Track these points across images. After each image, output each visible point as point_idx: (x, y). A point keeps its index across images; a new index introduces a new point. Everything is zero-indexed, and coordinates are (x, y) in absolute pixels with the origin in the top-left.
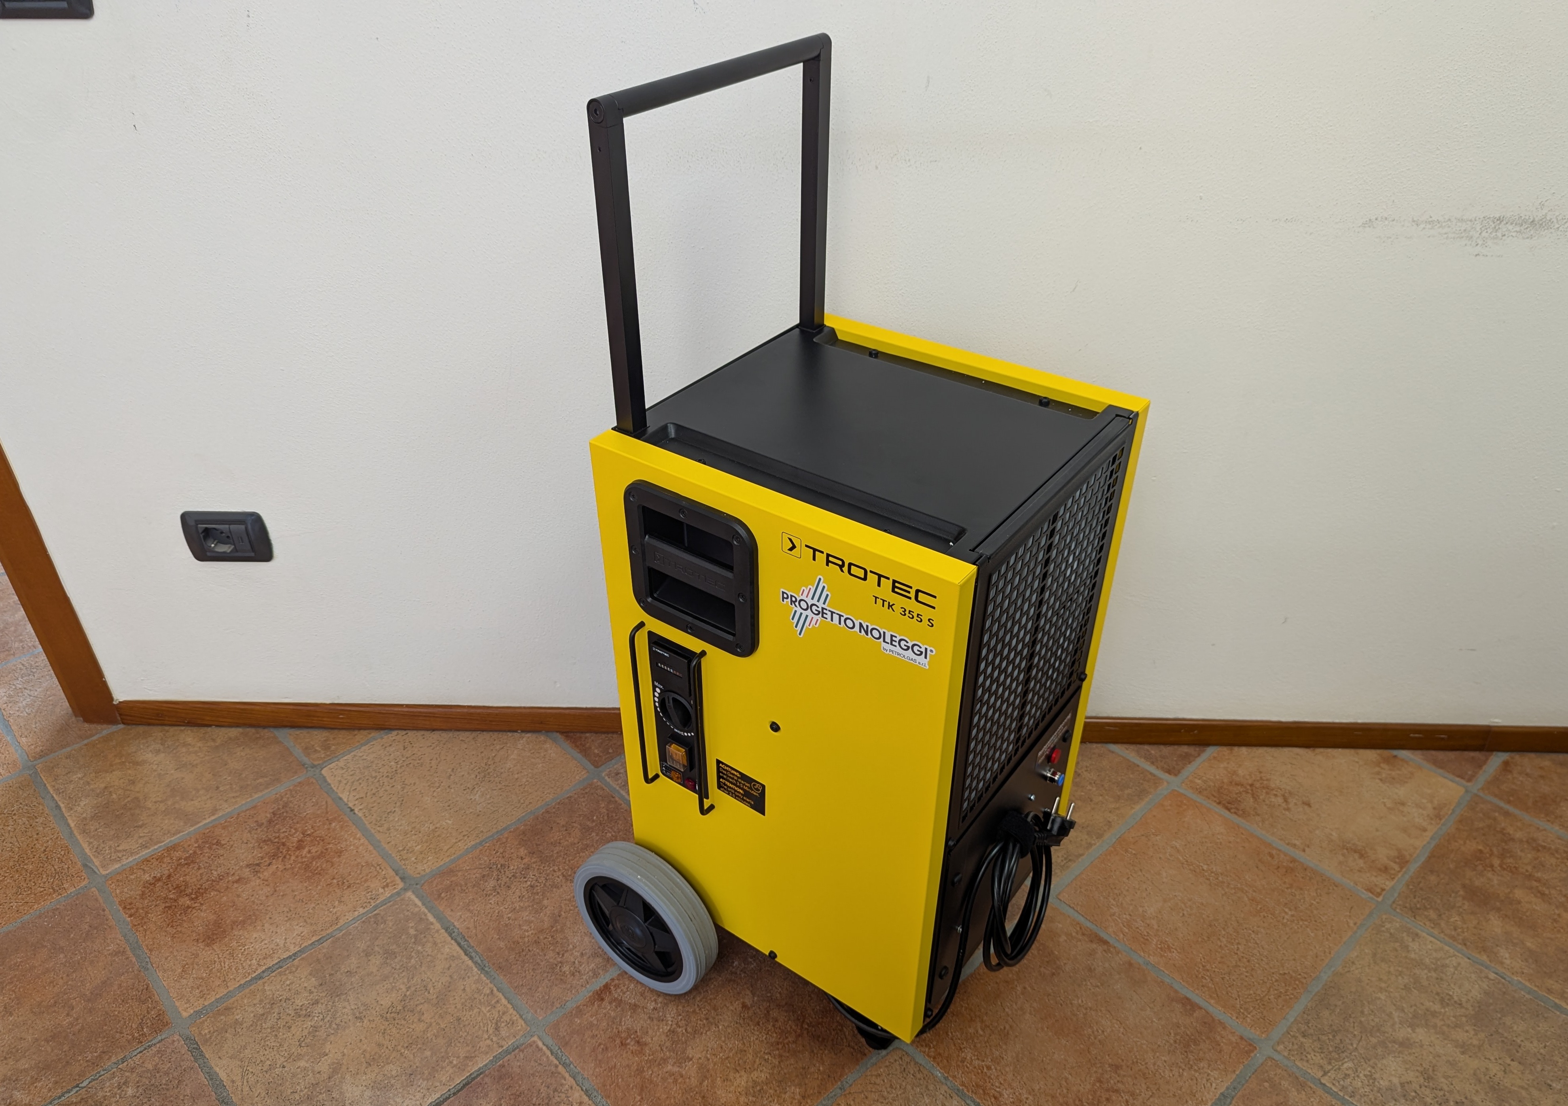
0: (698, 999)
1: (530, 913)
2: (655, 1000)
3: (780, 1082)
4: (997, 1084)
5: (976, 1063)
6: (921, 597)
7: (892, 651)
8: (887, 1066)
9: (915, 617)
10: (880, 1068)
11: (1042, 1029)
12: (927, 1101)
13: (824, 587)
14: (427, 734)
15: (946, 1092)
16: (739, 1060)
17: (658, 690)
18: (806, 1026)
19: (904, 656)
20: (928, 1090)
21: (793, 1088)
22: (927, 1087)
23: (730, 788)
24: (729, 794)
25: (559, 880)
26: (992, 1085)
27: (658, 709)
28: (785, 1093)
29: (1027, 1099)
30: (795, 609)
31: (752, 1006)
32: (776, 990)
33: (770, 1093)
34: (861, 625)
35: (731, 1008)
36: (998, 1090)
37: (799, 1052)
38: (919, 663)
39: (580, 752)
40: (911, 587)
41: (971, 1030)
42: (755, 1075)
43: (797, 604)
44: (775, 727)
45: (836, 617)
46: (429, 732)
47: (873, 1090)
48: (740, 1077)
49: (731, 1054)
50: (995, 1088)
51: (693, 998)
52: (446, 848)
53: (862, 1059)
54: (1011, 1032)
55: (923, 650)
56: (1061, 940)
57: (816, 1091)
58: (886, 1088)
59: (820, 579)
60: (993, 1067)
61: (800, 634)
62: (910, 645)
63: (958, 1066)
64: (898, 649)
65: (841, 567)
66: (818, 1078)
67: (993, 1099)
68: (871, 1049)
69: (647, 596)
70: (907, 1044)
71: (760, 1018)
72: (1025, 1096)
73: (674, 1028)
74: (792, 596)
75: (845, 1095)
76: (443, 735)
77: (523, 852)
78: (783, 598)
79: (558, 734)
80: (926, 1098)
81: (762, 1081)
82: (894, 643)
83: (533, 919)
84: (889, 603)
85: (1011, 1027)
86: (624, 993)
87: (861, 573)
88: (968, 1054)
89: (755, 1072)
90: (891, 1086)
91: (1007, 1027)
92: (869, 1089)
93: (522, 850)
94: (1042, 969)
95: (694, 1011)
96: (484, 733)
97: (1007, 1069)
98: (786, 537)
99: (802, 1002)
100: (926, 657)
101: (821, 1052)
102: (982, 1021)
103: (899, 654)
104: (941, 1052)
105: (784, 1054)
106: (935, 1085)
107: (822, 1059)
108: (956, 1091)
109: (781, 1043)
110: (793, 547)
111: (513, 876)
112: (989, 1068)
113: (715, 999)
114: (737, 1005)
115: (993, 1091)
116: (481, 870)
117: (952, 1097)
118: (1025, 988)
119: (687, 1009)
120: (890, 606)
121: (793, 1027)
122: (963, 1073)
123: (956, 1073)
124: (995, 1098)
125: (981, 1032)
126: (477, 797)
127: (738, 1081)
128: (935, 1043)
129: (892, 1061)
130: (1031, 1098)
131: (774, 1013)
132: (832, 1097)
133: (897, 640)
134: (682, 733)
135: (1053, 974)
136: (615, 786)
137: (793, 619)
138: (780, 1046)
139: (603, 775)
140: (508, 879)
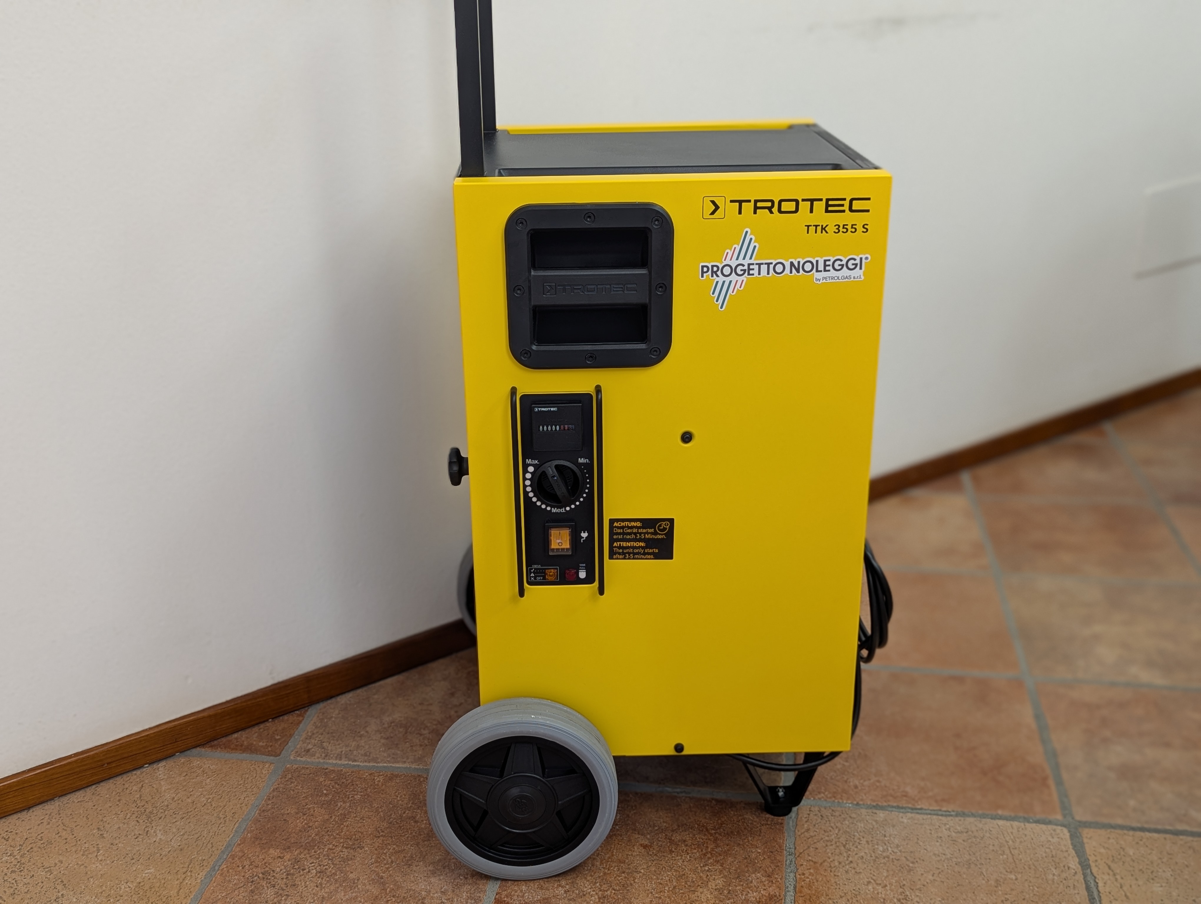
0: (598, 863)
1: (345, 892)
2: (560, 886)
3: (738, 877)
4: (896, 788)
6: (856, 205)
7: (826, 278)
8: (806, 822)
9: (850, 230)
10: (803, 825)
12: (862, 825)
13: (751, 239)
14: (24, 815)
15: (867, 812)
16: (686, 884)
17: (531, 469)
18: (713, 831)
19: (838, 278)
20: (854, 818)
21: (753, 875)
22: (850, 817)
23: (628, 547)
24: (624, 558)
25: (346, 854)
26: (893, 790)
27: (531, 495)
28: (752, 882)
29: (925, 784)
30: (717, 279)
31: (652, 843)
32: (659, 822)
33: (740, 890)
34: (792, 264)
35: (635, 854)
36: (900, 790)
37: (728, 850)
38: (854, 278)
39: (244, 752)
40: (844, 199)
42: (712, 885)
43: (719, 273)
44: (687, 437)
45: (764, 268)
46: (25, 813)
47: (815, 841)
48: (701, 893)
49: (675, 884)
51: (593, 865)
52: (173, 893)
53: (783, 827)
55: (858, 261)
57: (773, 867)
58: (823, 835)
59: (747, 232)
60: (880, 779)
61: (721, 307)
62: (844, 262)
63: (856, 792)
64: (833, 273)
65: (770, 209)
66: (764, 858)
67: (905, 798)
68: (782, 818)
69: (532, 343)
70: (850, 751)
71: (669, 847)
73: (602, 895)
74: (713, 266)
75: (798, 856)
76: (46, 807)
77: (274, 852)
78: (703, 272)
79: (198, 749)
80: (859, 824)
81: (723, 886)
82: (827, 268)
83: (354, 894)
84: (822, 226)
86: (523, 896)
87: (792, 206)
88: (854, 781)
89: (710, 883)
90: (825, 831)
92: (812, 843)
93: (271, 851)
95: (605, 874)
96: (102, 784)
97: (891, 775)
98: (707, 201)
99: (690, 818)
100: (861, 268)
101: (746, 841)
103: (833, 278)
105: (719, 858)
106: (855, 812)
107: (752, 845)
108: (873, 807)
109: (707, 853)
110: (717, 207)
111: (288, 875)
112: (878, 781)
113: (613, 855)
114: (637, 850)
116: (242, 889)
117: (875, 813)
119: (597, 875)
120: (823, 229)
121: (703, 837)
122: (864, 794)
123: (860, 797)
124: (905, 796)
125: (847, 764)
126: (159, 836)
127: (703, 897)
129: (806, 816)
131: (676, 837)
132: (790, 864)
133: (830, 263)
134: (563, 510)
136: (317, 760)
137: (713, 293)
138: (709, 855)
139: (292, 758)
140: (285, 880)
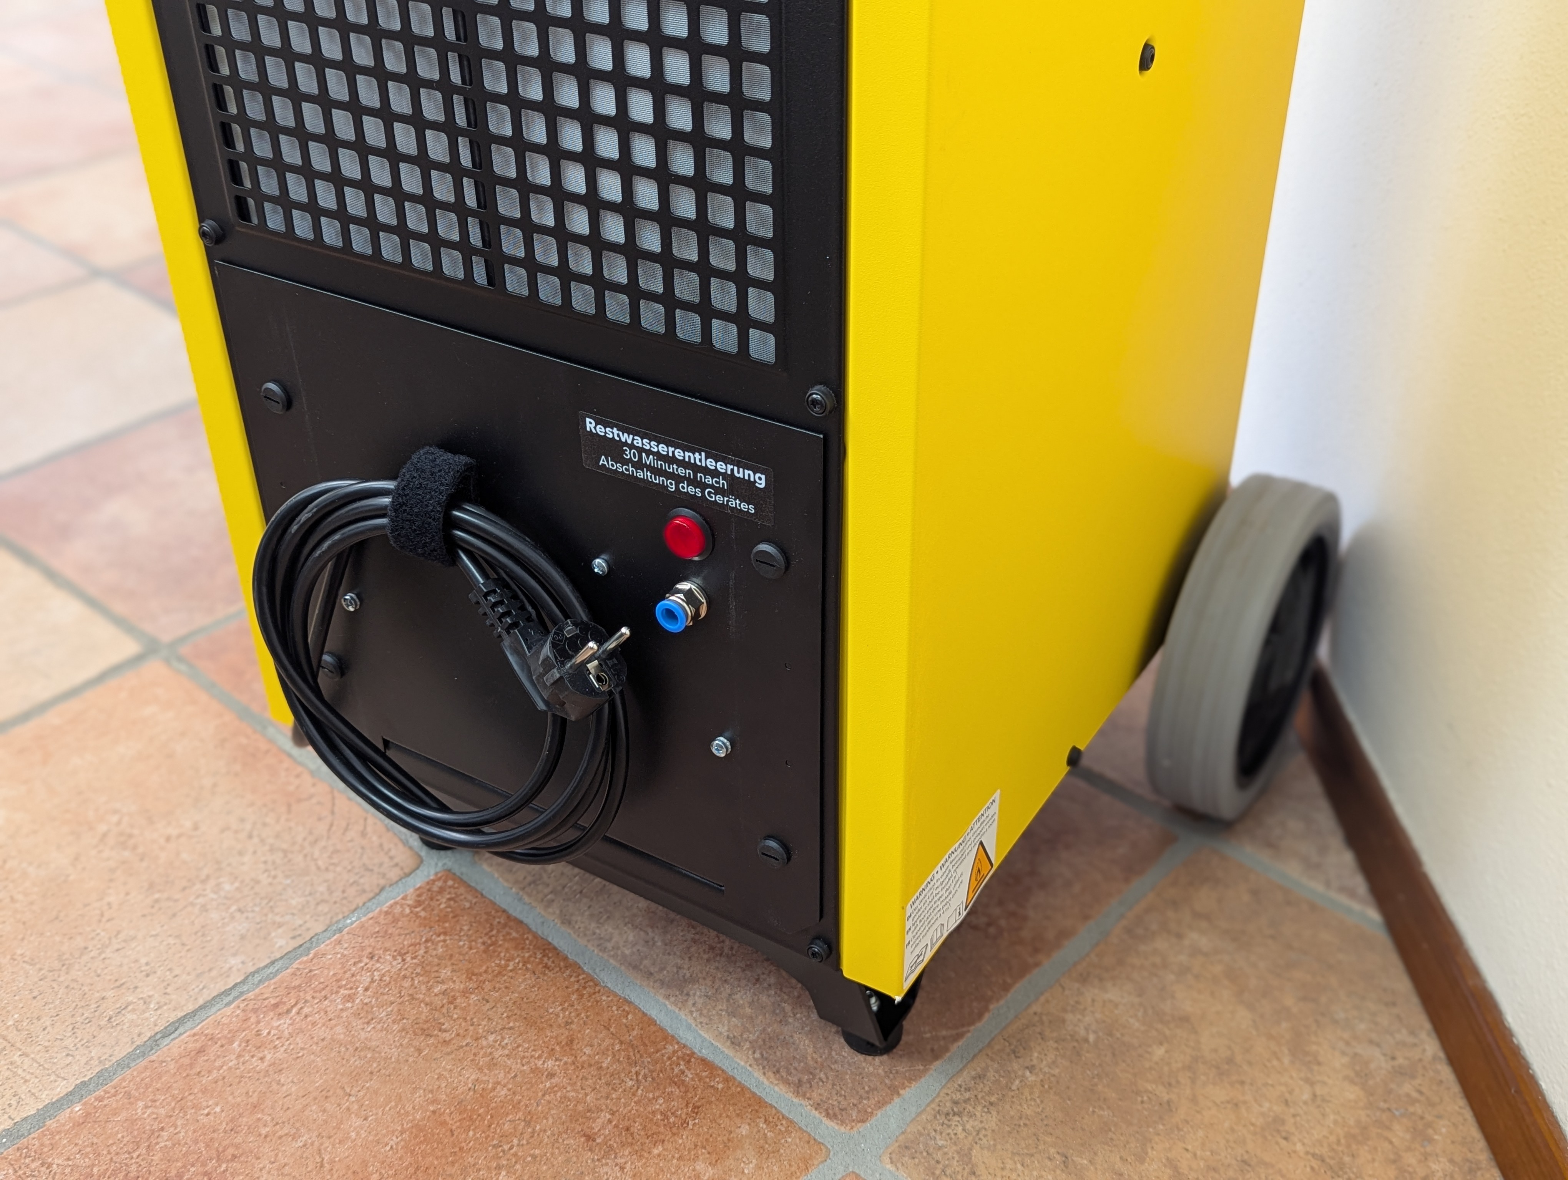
4: (306, 1010)
5: (366, 979)
11: (435, 1101)
12: (293, 902)
15: (308, 929)
20: (318, 904)
22: (325, 901)
26: (306, 1002)
29: (262, 1059)
36: (294, 1010)
41: (446, 973)
50: (299, 1006)
54: (431, 1041)
56: (700, 1166)
58: (334, 845)
60: (349, 1005)
63: (363, 949)
67: (273, 1001)
72: (269, 1057)
80: (301, 900)
85: (446, 1043)
88: (388, 965)
90: (336, 851)
91: (447, 1036)
94: (606, 1116)
97: (339, 1029)
102: (465, 993)
104: (400, 924)
106: (326, 914)
108: (307, 945)
112: (350, 998)
115: (293, 1002)
117: (294, 938)
118: (551, 1075)
122: (344, 956)
123: (346, 945)
124: (276, 1005)
125: (440, 989)
128: (423, 914)
129: (393, 853)
130: (263, 1066)
135: (590, 1138)
